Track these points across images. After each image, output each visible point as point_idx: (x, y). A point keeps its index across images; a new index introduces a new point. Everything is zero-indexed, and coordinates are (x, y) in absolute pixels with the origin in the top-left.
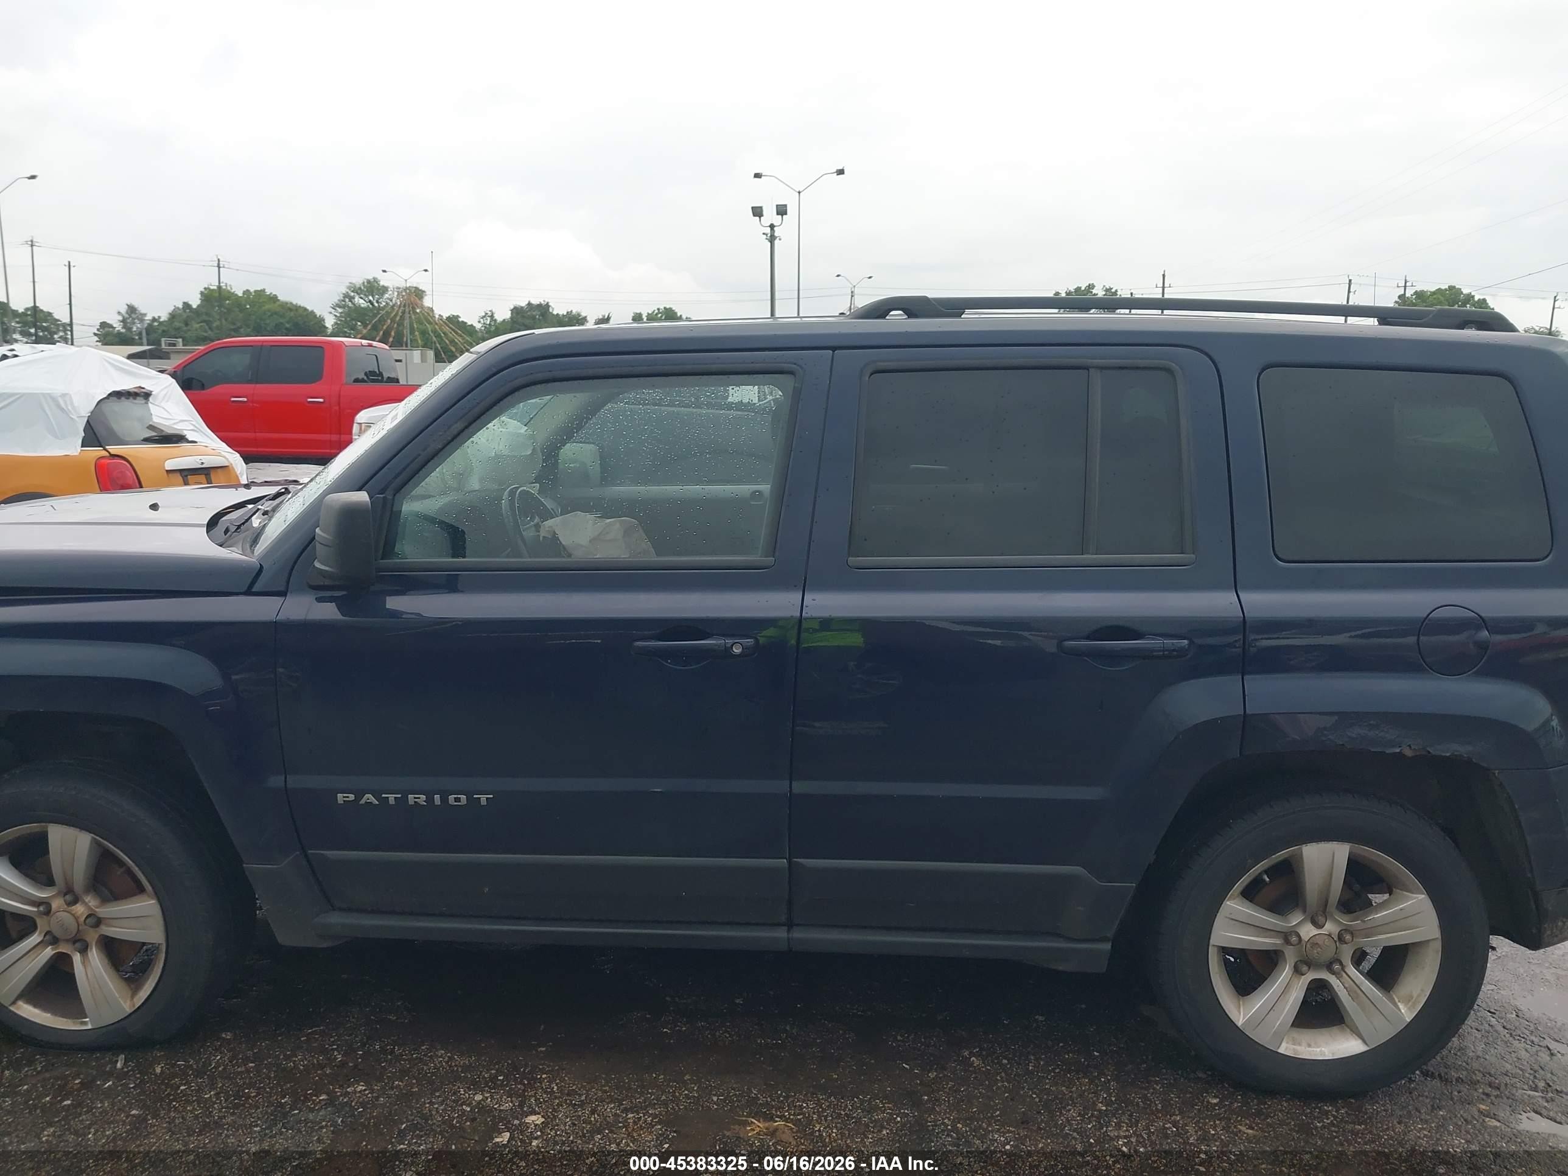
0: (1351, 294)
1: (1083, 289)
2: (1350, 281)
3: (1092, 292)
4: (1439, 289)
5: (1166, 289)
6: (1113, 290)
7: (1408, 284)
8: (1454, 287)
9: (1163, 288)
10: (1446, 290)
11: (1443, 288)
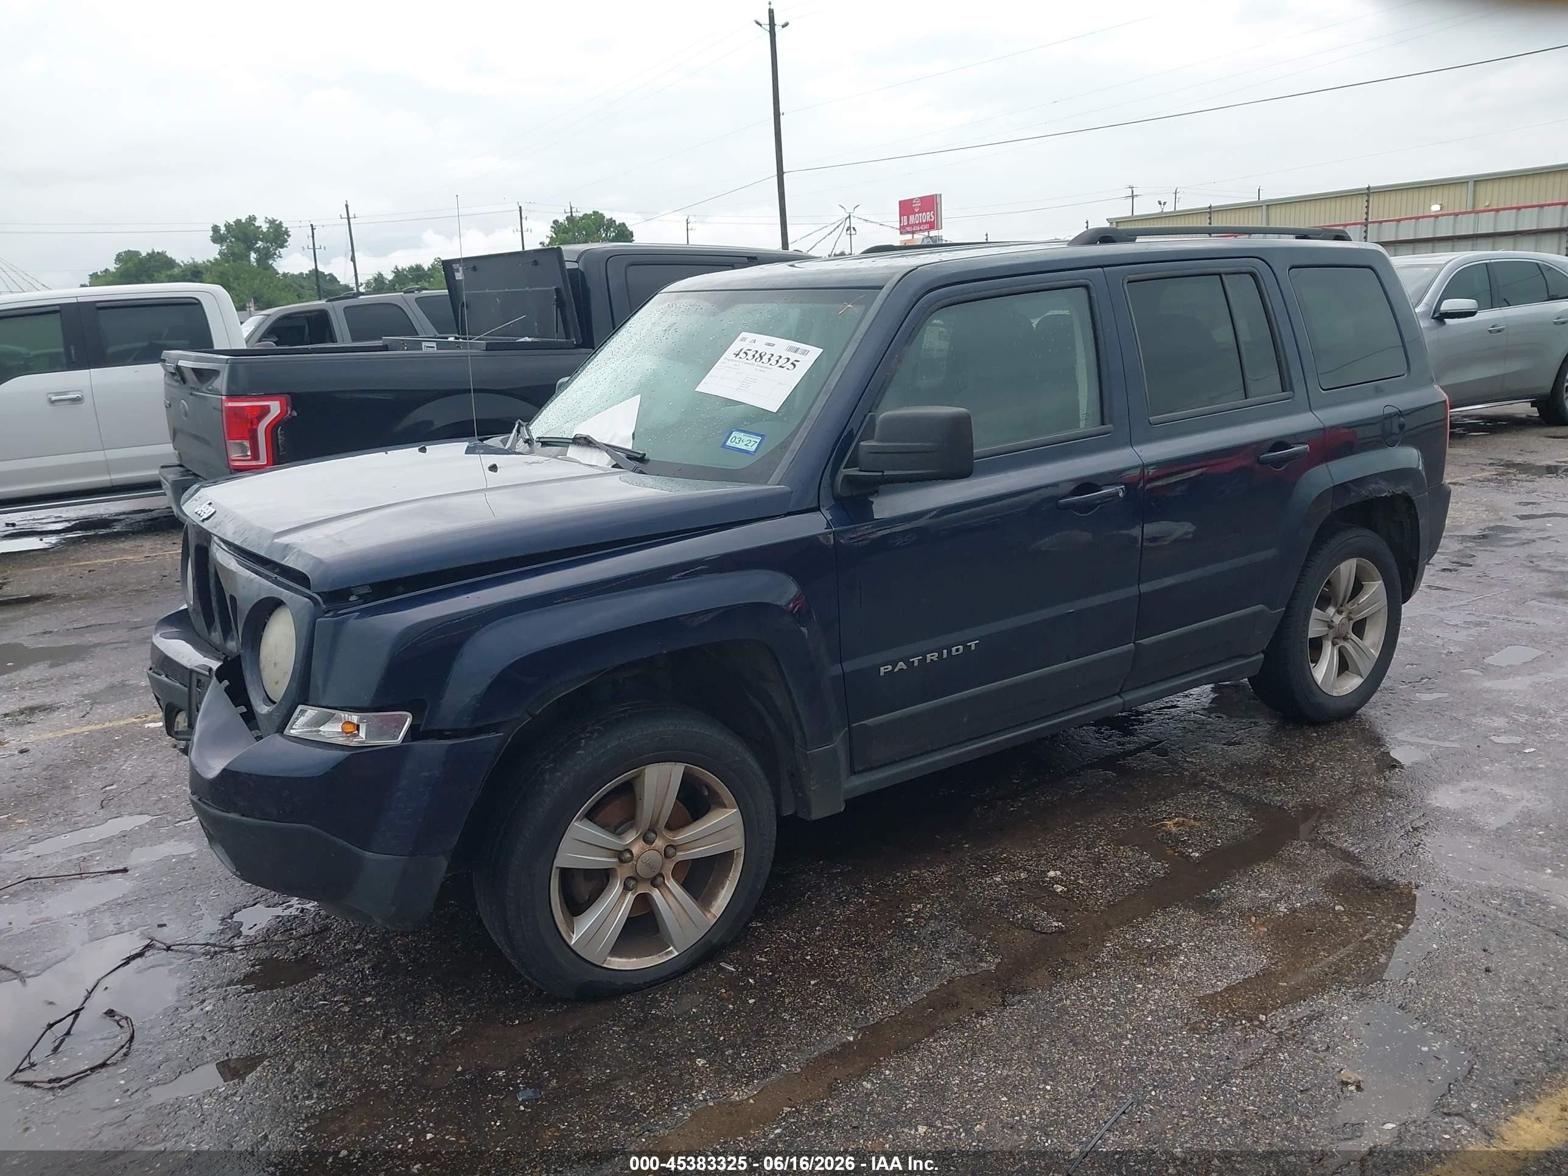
0: (523, 220)
1: (244, 221)
2: (520, 207)
3: (254, 225)
4: (586, 214)
5: (351, 220)
6: (277, 222)
7: (573, 210)
8: (598, 212)
9: (349, 218)
10: (591, 215)
11: (589, 213)
